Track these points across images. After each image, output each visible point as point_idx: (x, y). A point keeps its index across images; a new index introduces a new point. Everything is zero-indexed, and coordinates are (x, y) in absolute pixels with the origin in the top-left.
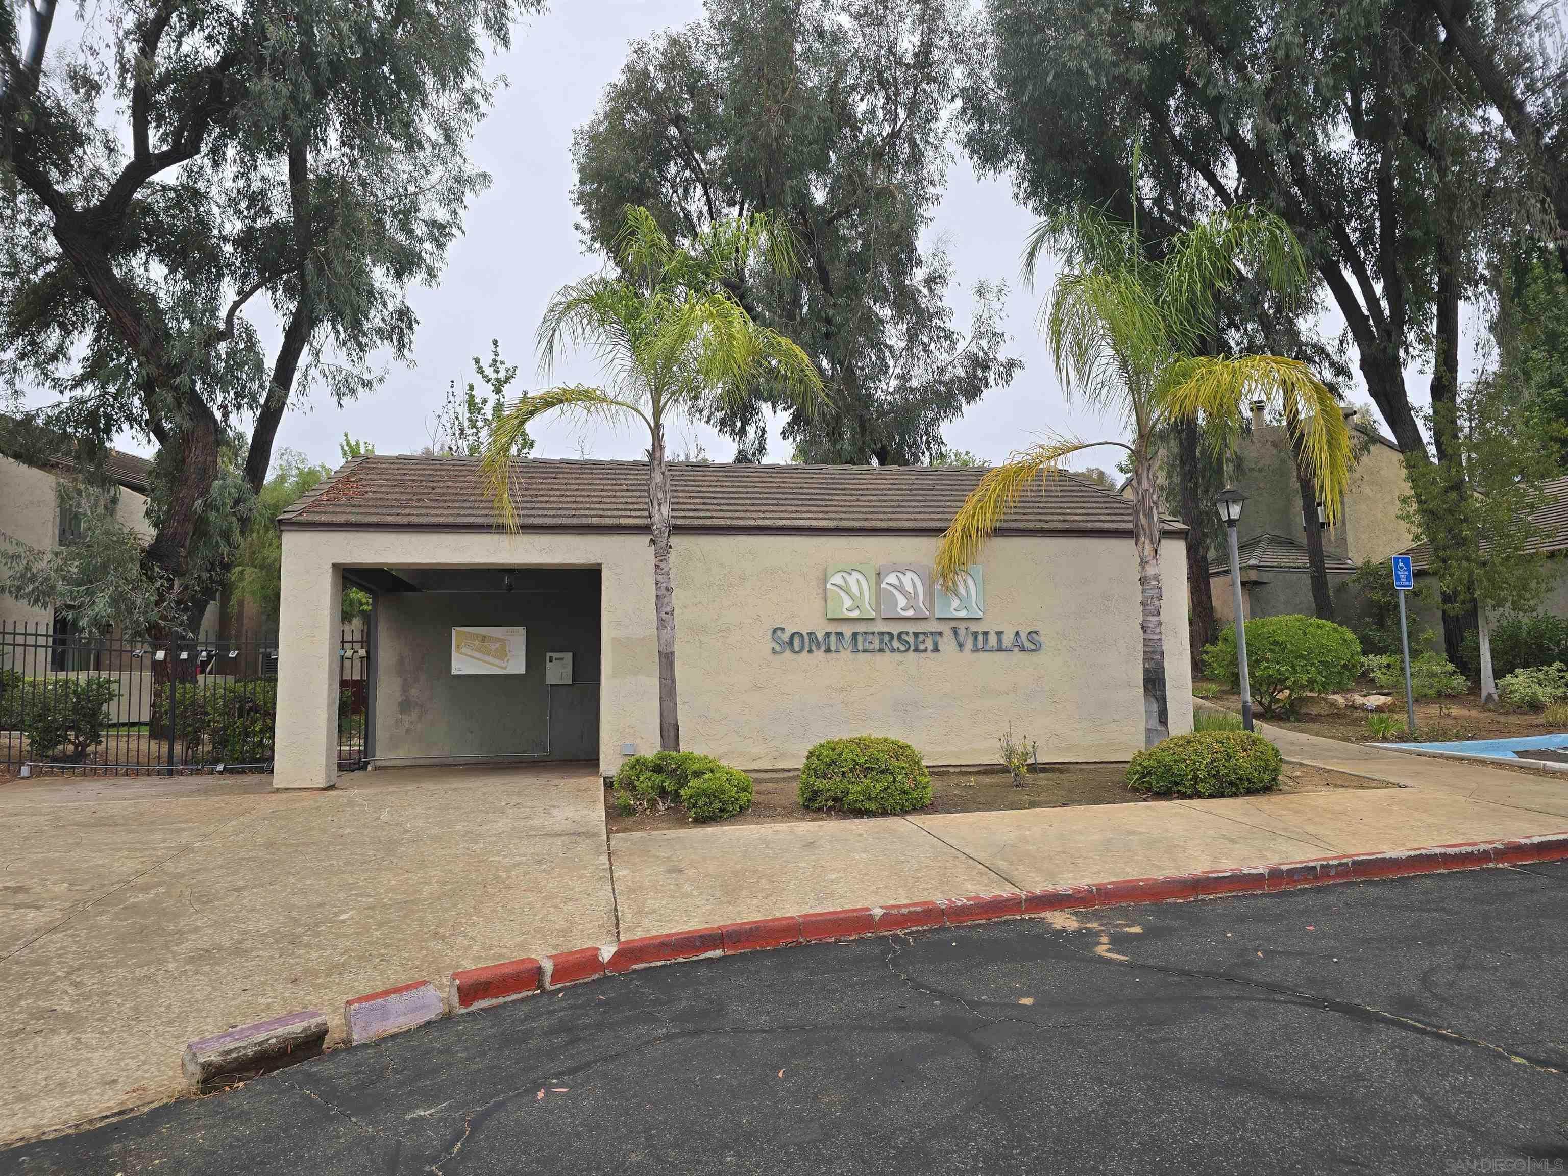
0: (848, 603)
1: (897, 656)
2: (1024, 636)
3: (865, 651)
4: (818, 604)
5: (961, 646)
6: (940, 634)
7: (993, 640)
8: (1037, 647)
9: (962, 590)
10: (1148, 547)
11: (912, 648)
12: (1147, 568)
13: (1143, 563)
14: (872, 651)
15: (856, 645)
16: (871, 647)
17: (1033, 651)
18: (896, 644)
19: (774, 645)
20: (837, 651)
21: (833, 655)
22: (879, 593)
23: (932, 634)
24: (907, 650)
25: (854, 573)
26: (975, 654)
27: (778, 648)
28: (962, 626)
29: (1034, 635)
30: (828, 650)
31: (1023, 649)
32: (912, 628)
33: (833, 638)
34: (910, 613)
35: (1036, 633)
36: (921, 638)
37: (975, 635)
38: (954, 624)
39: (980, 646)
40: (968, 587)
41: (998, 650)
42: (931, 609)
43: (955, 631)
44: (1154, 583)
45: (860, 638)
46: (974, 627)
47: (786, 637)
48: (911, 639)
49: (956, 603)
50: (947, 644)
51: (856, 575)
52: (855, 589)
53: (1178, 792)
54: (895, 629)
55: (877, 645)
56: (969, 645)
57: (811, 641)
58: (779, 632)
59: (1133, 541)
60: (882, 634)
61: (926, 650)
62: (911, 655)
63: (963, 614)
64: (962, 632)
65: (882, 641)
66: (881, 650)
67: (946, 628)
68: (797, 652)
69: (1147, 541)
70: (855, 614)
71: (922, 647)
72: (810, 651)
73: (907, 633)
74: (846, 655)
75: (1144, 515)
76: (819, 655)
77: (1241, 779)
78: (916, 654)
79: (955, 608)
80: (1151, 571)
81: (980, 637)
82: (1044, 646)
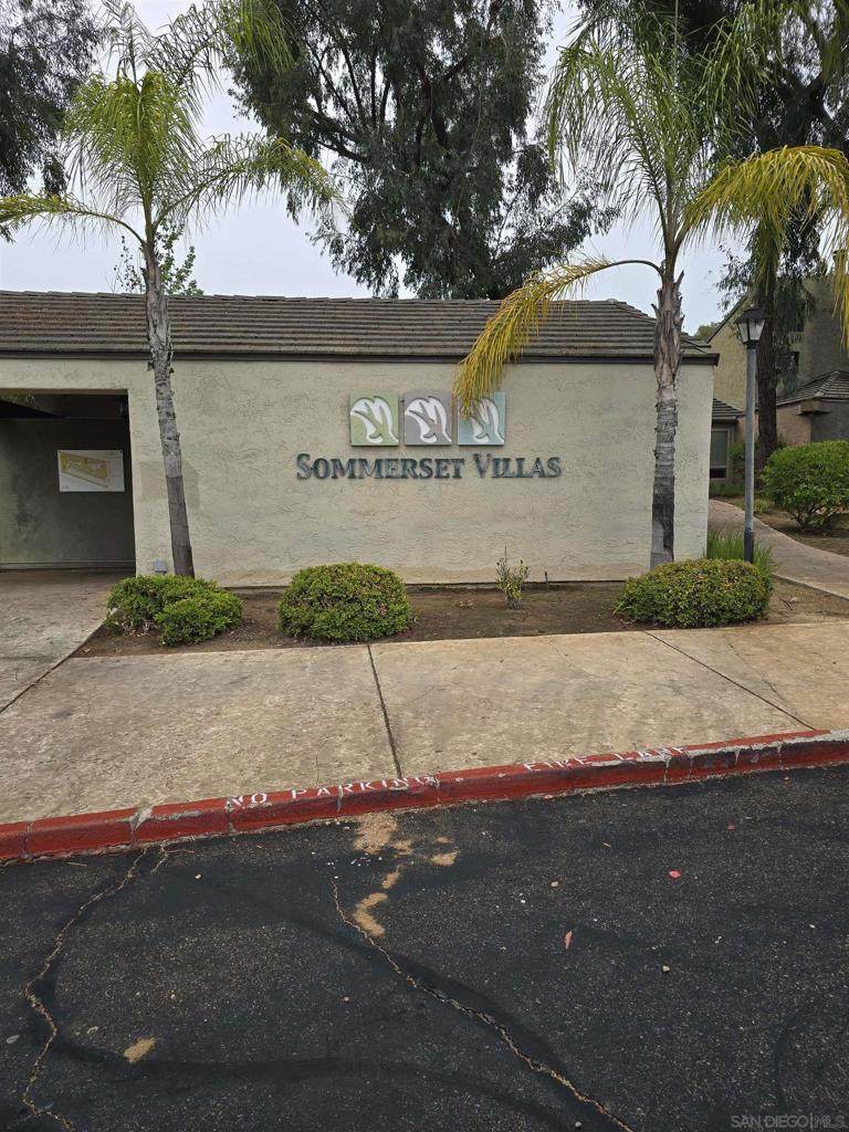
0: (371, 430)
1: (420, 483)
2: (544, 463)
3: (388, 477)
4: (342, 432)
5: (482, 472)
6: (462, 461)
7: (513, 467)
8: (558, 473)
9: (484, 417)
10: (666, 372)
11: (435, 474)
12: (664, 393)
13: (661, 388)
14: (396, 478)
15: (379, 471)
16: (394, 474)
17: (552, 476)
18: (418, 471)
19: (299, 471)
20: (361, 477)
21: (358, 481)
22: (401, 421)
23: (453, 460)
24: (429, 476)
25: (377, 400)
26: (496, 480)
27: (303, 474)
28: (484, 454)
29: (554, 462)
30: (352, 476)
31: (542, 475)
32: (434, 455)
33: (357, 465)
34: (433, 440)
35: (557, 459)
36: (444, 464)
37: (496, 462)
38: (475, 451)
39: (501, 473)
40: (491, 413)
41: (517, 477)
42: (454, 435)
43: (477, 458)
44: (669, 409)
45: (383, 465)
46: (497, 454)
47: (311, 463)
48: (433, 466)
49: (478, 430)
50: (469, 471)
51: (379, 402)
52: (378, 418)
53: (658, 621)
54: (417, 456)
55: (400, 471)
56: (490, 472)
57: (335, 466)
58: (304, 459)
59: (652, 367)
60: (404, 461)
61: (447, 477)
62: (433, 482)
63: (485, 441)
64: (484, 459)
65: (404, 468)
66: (404, 477)
67: (468, 455)
68: (321, 478)
69: (665, 365)
70: (378, 441)
71: (444, 474)
72: (335, 477)
73: (430, 460)
74: (370, 481)
75: (665, 339)
76: (344, 480)
77: (723, 610)
78: (438, 480)
79: (477, 435)
80: (667, 396)
81: (501, 464)
82: (564, 473)
